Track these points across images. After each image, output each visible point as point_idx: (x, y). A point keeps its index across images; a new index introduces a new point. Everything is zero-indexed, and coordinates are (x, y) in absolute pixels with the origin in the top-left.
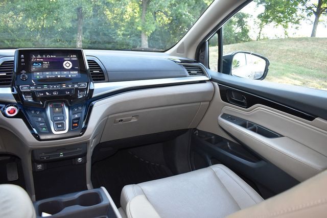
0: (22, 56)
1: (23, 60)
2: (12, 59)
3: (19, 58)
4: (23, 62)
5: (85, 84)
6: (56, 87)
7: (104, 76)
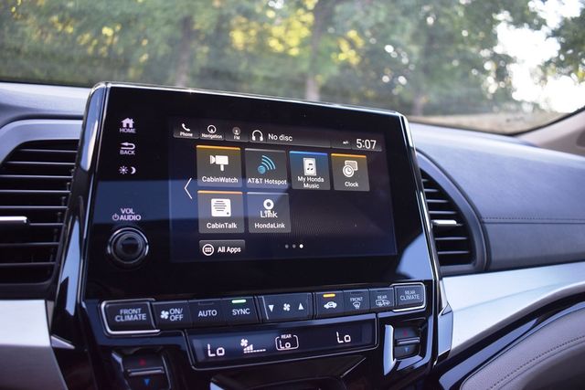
0: (128, 122)
1: (128, 148)
2: (71, 130)
3: (111, 135)
4: (128, 161)
5: (418, 291)
6: (295, 307)
7: (469, 245)
